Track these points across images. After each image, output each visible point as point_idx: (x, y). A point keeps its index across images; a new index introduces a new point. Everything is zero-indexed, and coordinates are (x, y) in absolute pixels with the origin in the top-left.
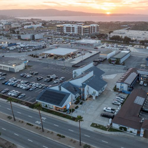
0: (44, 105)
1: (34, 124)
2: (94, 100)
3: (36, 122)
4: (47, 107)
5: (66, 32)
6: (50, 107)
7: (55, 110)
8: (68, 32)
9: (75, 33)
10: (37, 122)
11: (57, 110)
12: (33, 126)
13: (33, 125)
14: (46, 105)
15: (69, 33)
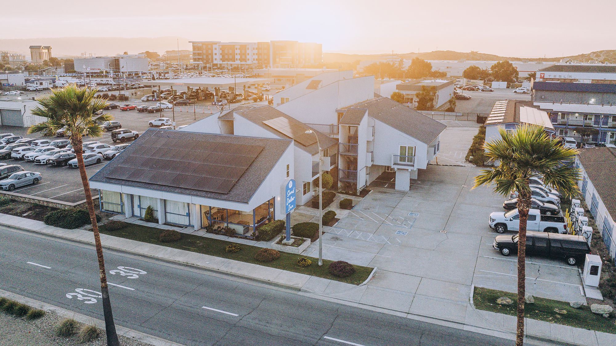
0: (137, 212)
1: (47, 308)
2: (403, 193)
3: (69, 296)
4: (157, 221)
5: (221, 62)
6: (171, 218)
7: (203, 233)
8: (228, 60)
9: (249, 62)
10: (80, 293)
11: (217, 232)
12: (38, 322)
13: (38, 315)
14: (150, 212)
15: (231, 65)
